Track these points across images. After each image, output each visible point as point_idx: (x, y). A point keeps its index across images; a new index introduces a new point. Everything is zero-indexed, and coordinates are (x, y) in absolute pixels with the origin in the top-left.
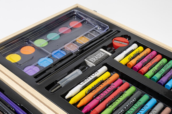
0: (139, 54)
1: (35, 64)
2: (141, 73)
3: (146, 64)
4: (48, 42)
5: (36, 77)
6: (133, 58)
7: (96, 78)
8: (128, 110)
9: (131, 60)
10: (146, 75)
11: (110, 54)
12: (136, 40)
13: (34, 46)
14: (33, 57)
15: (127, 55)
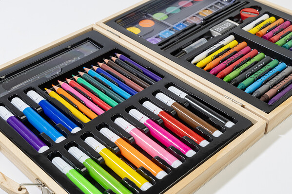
0: (270, 24)
1: (156, 35)
2: (271, 41)
3: (277, 34)
4: (168, 15)
5: (160, 45)
6: (263, 28)
7: (222, 46)
8: (256, 72)
9: (260, 30)
10: (276, 43)
11: (237, 24)
12: (267, 11)
13: (153, 20)
14: (153, 30)
15: (256, 25)
